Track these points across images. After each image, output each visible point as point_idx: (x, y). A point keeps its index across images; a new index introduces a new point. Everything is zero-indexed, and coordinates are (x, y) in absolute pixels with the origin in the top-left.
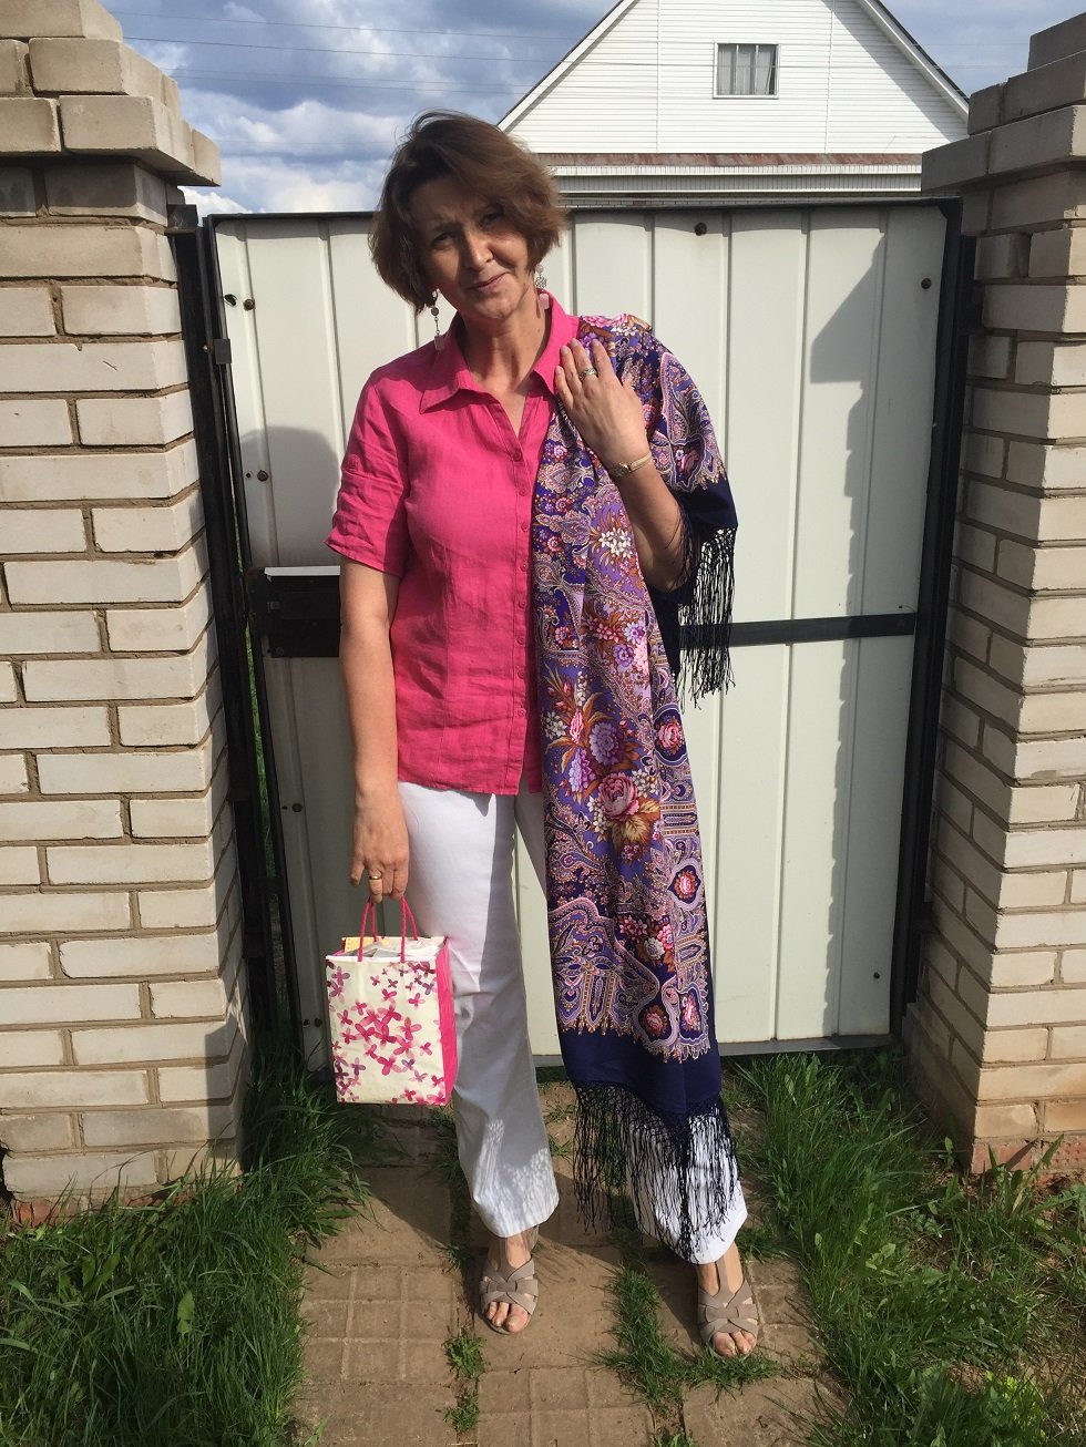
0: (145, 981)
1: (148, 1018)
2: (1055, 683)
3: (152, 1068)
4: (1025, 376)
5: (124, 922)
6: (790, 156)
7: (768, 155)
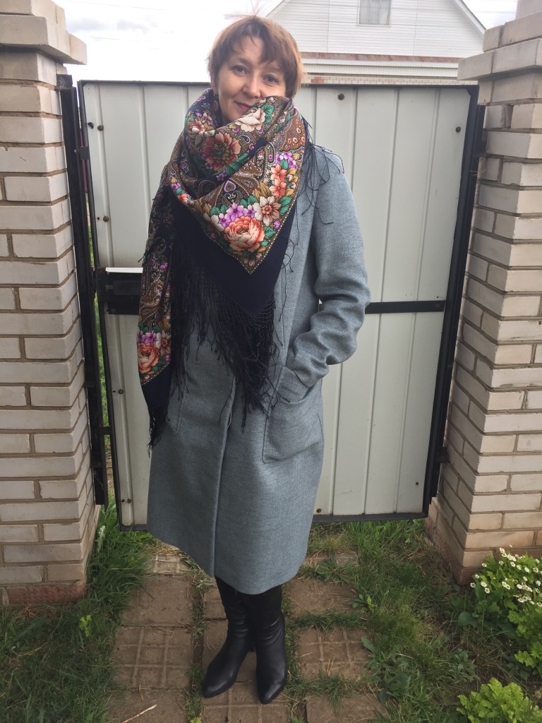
0: (37, 480)
1: (38, 498)
2: (514, 340)
3: (40, 524)
4: (507, 180)
5: (26, 450)
6: (396, 56)
7: (385, 56)
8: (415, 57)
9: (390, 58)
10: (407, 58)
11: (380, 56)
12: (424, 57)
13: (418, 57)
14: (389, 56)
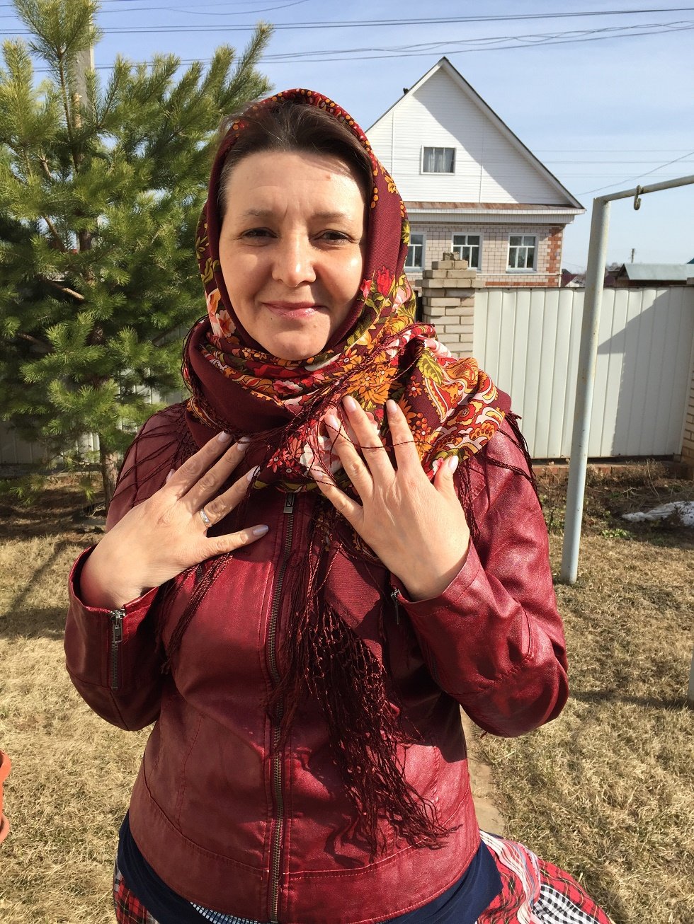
6: (461, 203)
7: (450, 203)
8: (481, 204)
9: (455, 205)
10: (473, 205)
11: (445, 203)
12: (491, 204)
13: (484, 204)
14: (454, 203)
